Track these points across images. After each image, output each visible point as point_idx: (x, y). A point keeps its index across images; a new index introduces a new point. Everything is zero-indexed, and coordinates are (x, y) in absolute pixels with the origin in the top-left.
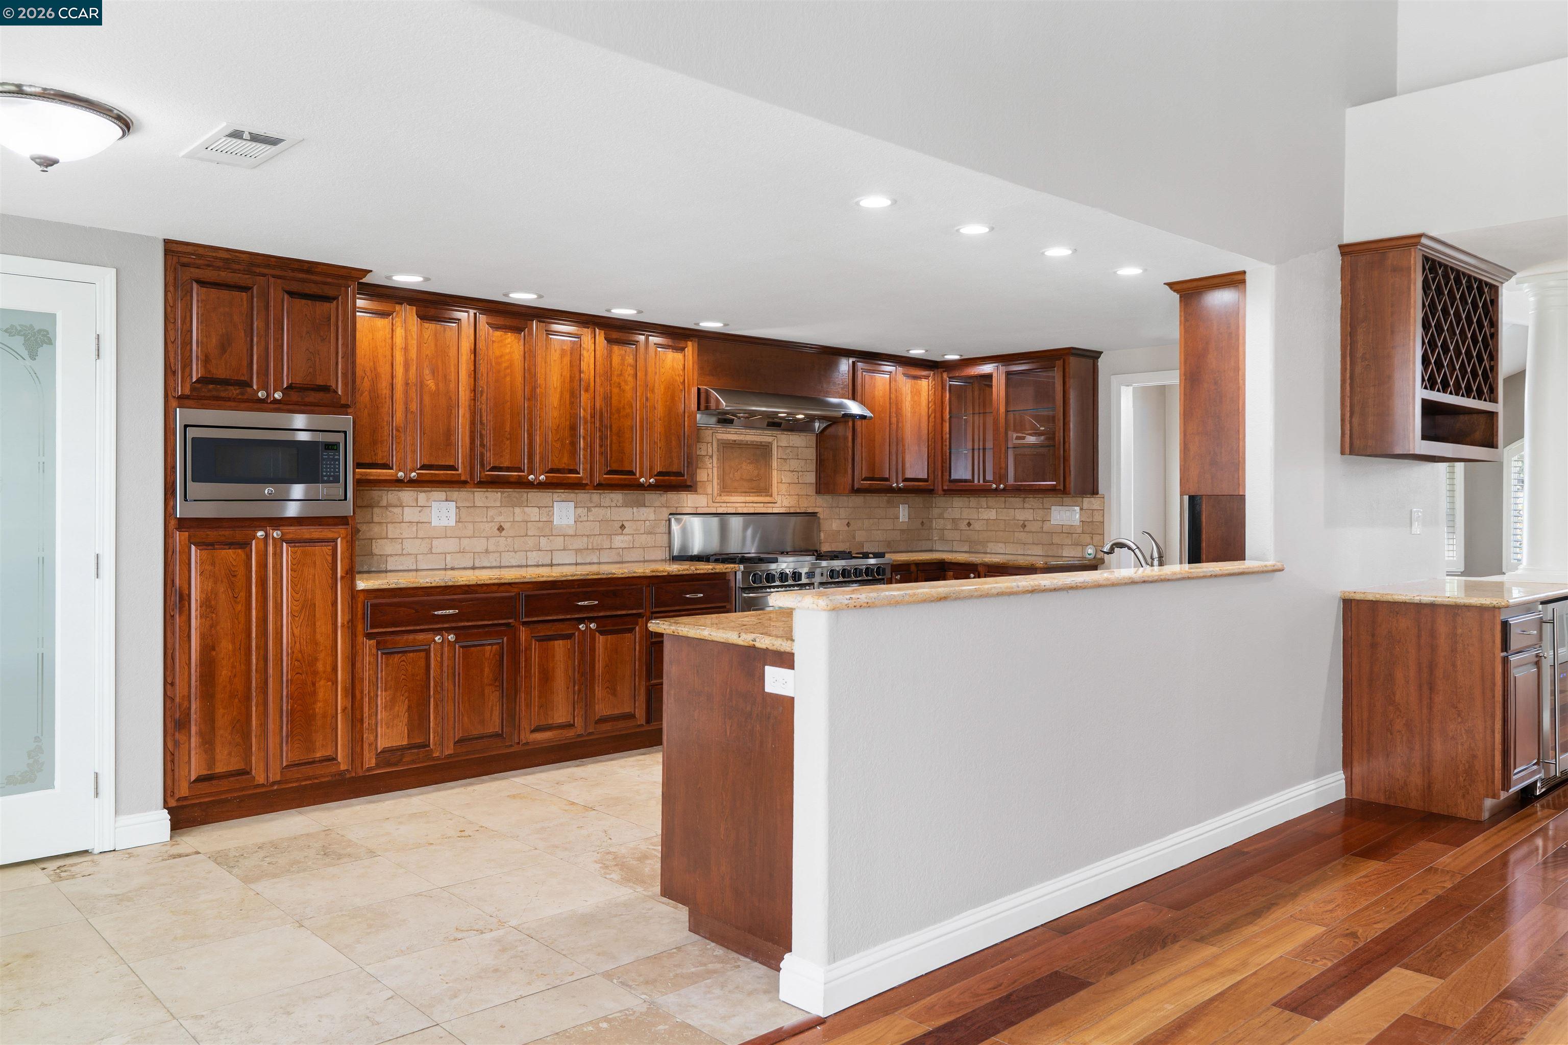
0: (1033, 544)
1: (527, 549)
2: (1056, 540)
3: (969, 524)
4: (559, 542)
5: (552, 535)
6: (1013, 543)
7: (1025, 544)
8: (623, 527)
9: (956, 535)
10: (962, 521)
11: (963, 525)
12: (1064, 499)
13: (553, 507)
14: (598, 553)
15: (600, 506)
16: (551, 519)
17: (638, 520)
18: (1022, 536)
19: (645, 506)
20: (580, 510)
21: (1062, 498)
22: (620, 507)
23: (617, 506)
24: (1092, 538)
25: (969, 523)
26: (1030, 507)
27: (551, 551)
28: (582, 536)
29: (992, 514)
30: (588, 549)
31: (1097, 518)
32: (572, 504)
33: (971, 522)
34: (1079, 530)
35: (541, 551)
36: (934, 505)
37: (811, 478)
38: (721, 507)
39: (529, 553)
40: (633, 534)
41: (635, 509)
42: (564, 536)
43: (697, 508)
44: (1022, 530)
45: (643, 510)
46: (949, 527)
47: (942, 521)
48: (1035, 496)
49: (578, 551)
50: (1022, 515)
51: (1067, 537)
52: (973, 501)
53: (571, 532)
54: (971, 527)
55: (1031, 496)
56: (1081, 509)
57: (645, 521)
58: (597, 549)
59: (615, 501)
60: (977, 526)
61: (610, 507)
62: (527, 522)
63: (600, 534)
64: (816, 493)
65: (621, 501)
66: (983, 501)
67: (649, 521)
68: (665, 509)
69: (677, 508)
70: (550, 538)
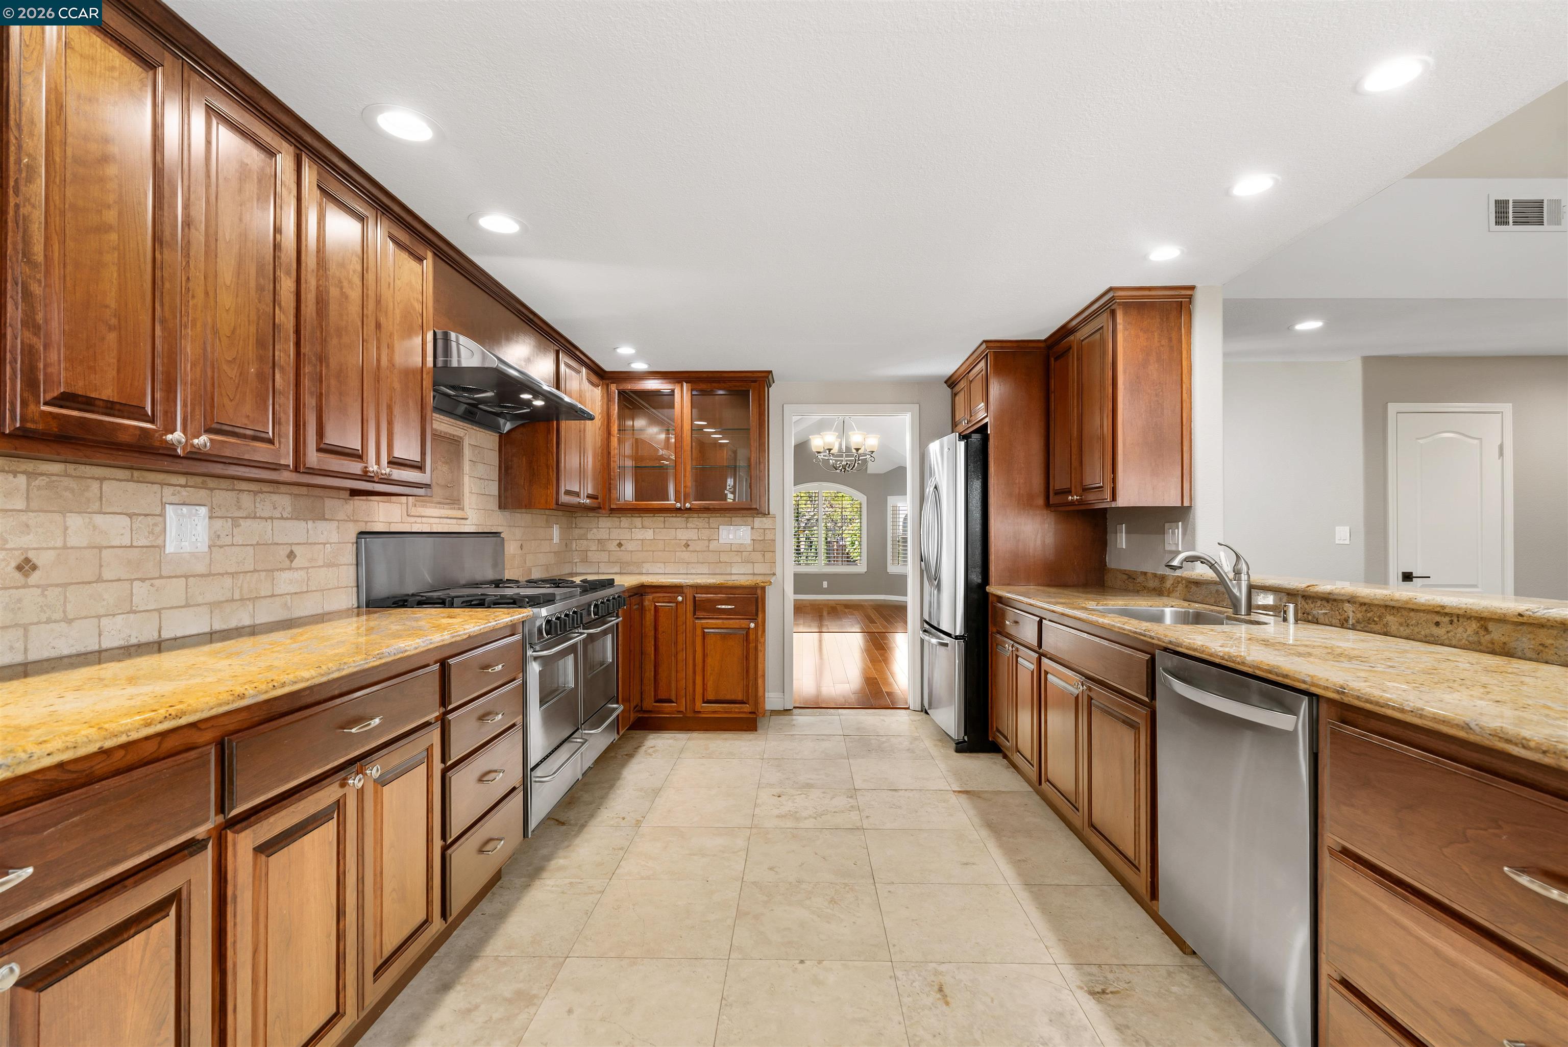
0: (698, 562)
1: (102, 611)
2: (724, 558)
3: (620, 545)
4: (175, 591)
5: (161, 577)
6: (675, 562)
7: (688, 563)
8: (291, 556)
9: (604, 556)
10: (610, 542)
11: (613, 546)
12: (733, 519)
13: (162, 515)
14: (251, 607)
15: (255, 518)
16: (159, 542)
17: (315, 544)
18: (686, 555)
19: (327, 520)
20: (219, 523)
21: (731, 517)
22: (287, 519)
23: (282, 518)
24: (764, 555)
25: (620, 543)
26: (693, 526)
27: (159, 611)
28: (222, 575)
29: (649, 534)
30: (233, 600)
31: (769, 536)
32: (203, 511)
33: (622, 542)
34: (750, 549)
35: (135, 612)
36: (574, 526)
37: (494, 488)
38: (416, 523)
39: (104, 621)
40: (307, 568)
41: (310, 523)
42: (186, 577)
43: (390, 523)
44: (685, 549)
45: (321, 525)
46: (594, 548)
47: (585, 542)
48: (700, 515)
49: (214, 606)
50: (684, 535)
51: (737, 555)
52: (625, 521)
53: (201, 568)
54: (623, 548)
55: (696, 515)
56: (752, 528)
57: (325, 544)
58: (249, 599)
59: (280, 509)
60: (630, 546)
61: (271, 518)
62: (100, 548)
63: (255, 571)
64: (500, 508)
65: (289, 509)
66: (637, 521)
67: (331, 544)
68: (351, 525)
69: (366, 522)
70: (156, 582)
